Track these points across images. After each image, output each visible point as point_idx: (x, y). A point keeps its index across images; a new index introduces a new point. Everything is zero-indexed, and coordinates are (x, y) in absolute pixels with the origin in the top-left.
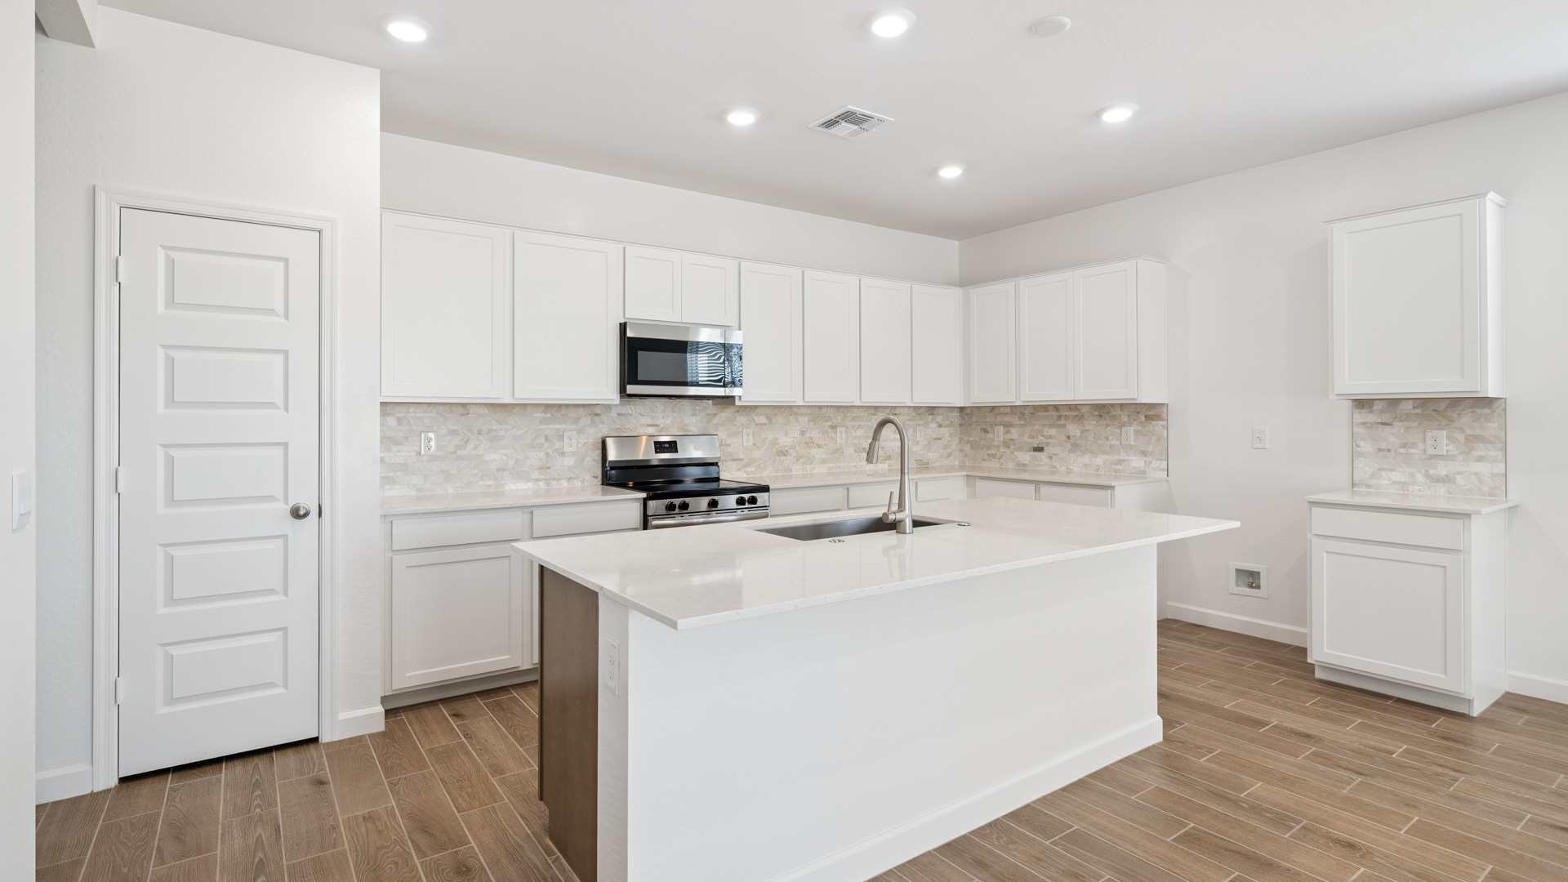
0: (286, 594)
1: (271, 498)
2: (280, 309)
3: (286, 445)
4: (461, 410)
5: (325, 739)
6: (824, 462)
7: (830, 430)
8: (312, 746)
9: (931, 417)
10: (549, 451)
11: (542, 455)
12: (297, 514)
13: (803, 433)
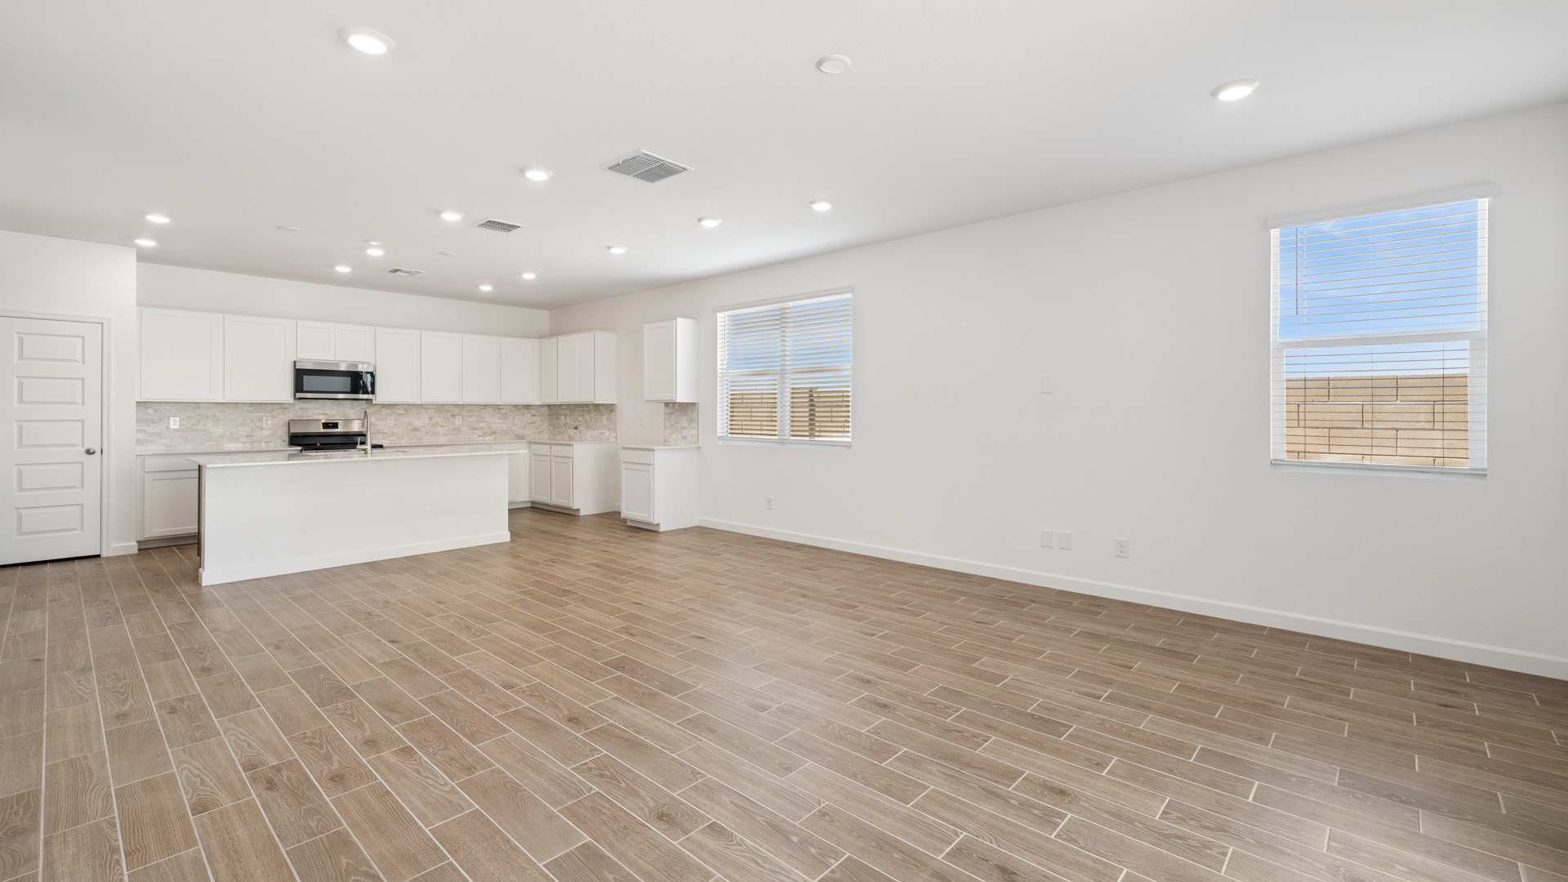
0: (83, 488)
1: (75, 445)
2: (80, 359)
3: (83, 421)
4: (195, 406)
5: (103, 555)
6: (446, 435)
7: (451, 418)
8: (97, 558)
9: (526, 411)
10: (253, 427)
11: (249, 429)
12: (88, 452)
13: (431, 419)
